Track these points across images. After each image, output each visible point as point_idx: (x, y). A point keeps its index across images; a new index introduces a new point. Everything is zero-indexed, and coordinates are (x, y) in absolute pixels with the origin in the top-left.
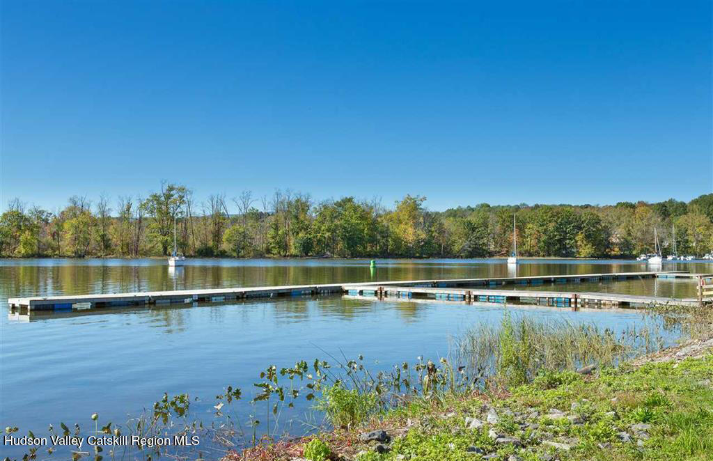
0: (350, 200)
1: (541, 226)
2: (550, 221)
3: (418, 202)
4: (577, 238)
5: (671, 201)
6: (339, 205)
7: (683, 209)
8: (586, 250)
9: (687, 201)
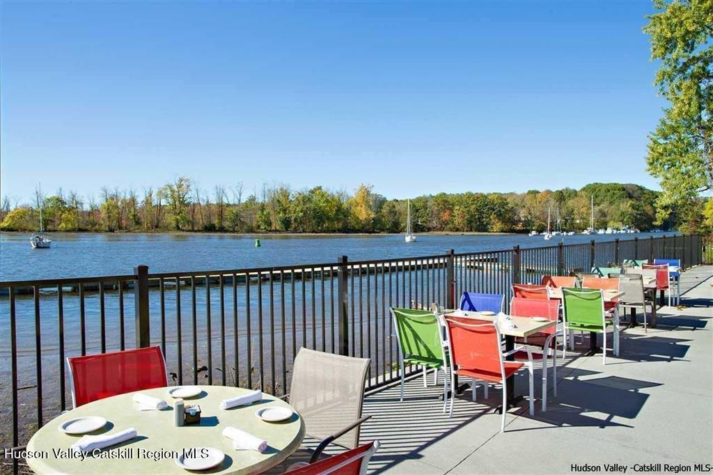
0: (320, 188)
1: (465, 207)
2: (472, 204)
3: (370, 190)
4: (491, 217)
5: (567, 189)
6: (312, 192)
7: (574, 194)
8: (498, 225)
9: (578, 189)
